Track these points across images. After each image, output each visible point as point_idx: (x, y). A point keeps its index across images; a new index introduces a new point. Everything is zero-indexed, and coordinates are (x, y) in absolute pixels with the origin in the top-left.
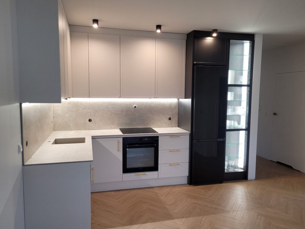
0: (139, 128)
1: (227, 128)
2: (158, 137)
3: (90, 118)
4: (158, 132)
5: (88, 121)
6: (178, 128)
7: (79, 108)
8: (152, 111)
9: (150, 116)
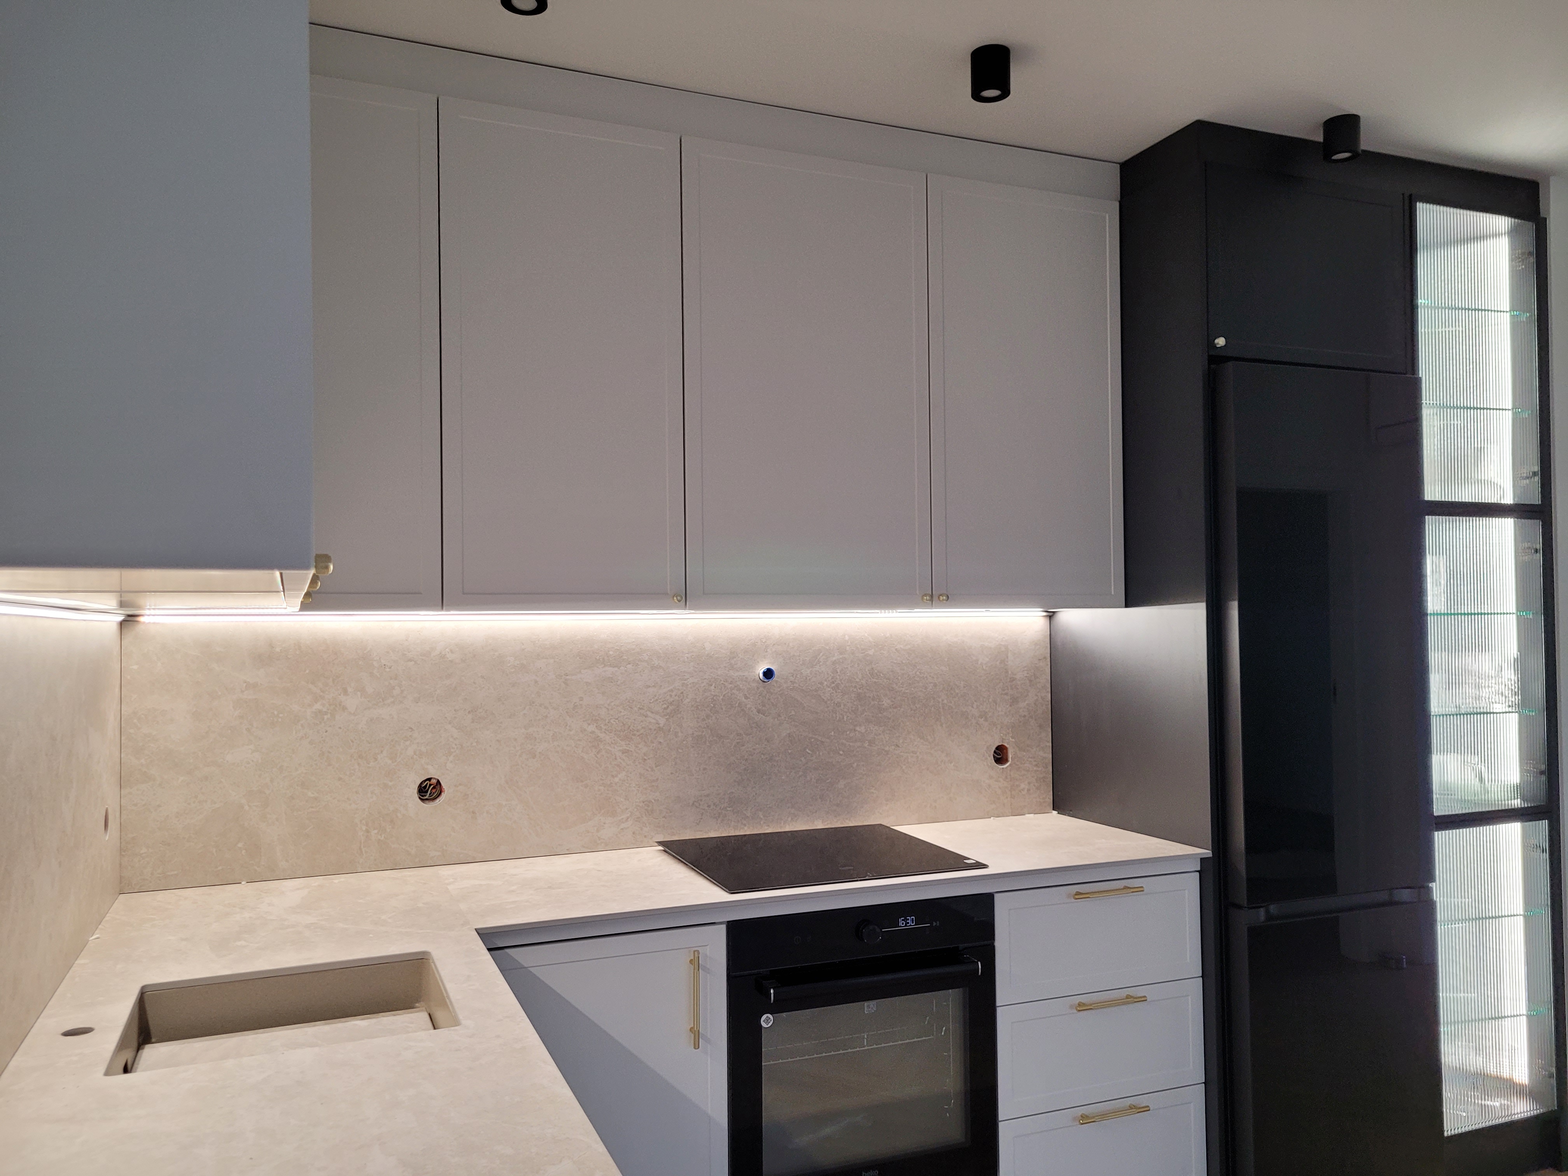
0: (793, 833)
1: (1439, 809)
2: (985, 902)
3: (434, 773)
4: (984, 866)
5: (416, 796)
6: (1055, 820)
7: (345, 692)
8: (886, 702)
9: (871, 743)
